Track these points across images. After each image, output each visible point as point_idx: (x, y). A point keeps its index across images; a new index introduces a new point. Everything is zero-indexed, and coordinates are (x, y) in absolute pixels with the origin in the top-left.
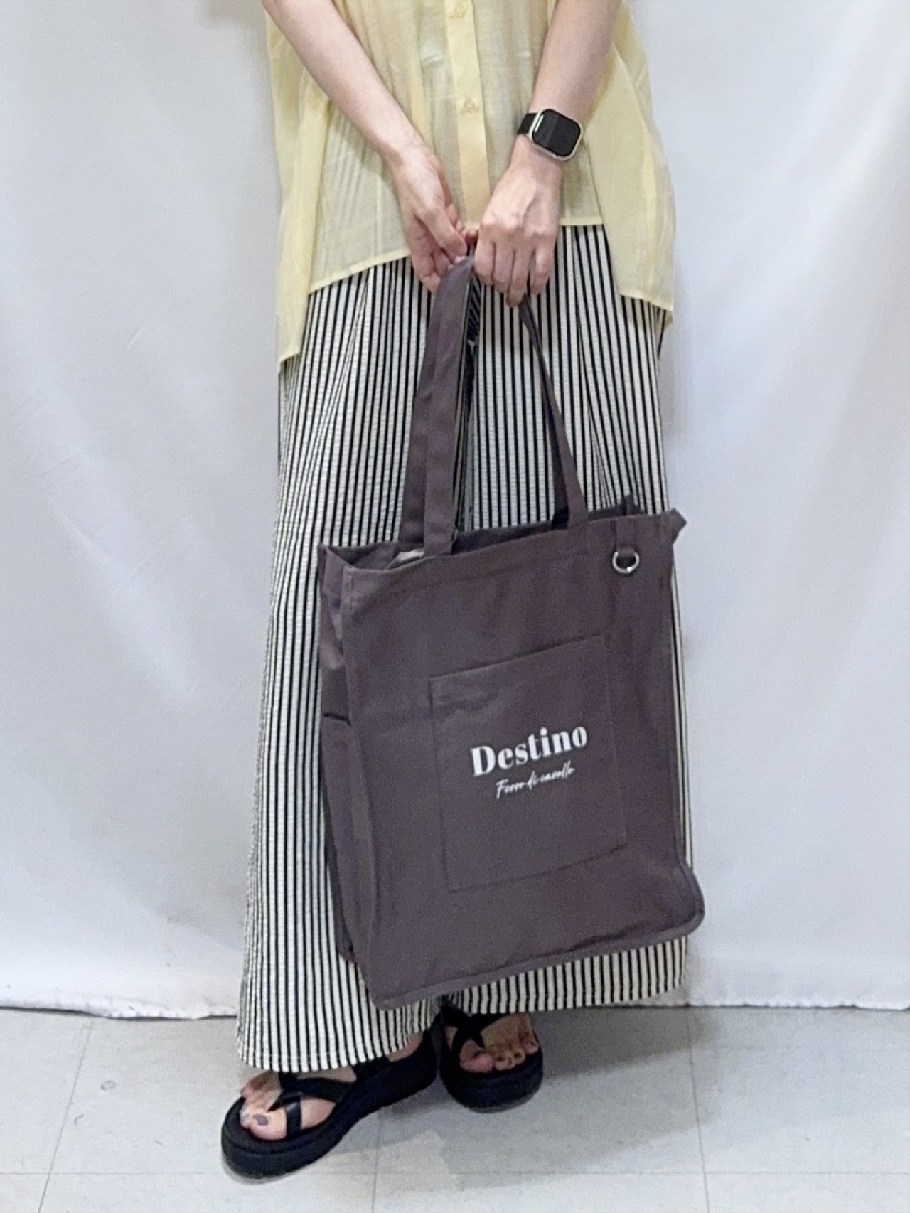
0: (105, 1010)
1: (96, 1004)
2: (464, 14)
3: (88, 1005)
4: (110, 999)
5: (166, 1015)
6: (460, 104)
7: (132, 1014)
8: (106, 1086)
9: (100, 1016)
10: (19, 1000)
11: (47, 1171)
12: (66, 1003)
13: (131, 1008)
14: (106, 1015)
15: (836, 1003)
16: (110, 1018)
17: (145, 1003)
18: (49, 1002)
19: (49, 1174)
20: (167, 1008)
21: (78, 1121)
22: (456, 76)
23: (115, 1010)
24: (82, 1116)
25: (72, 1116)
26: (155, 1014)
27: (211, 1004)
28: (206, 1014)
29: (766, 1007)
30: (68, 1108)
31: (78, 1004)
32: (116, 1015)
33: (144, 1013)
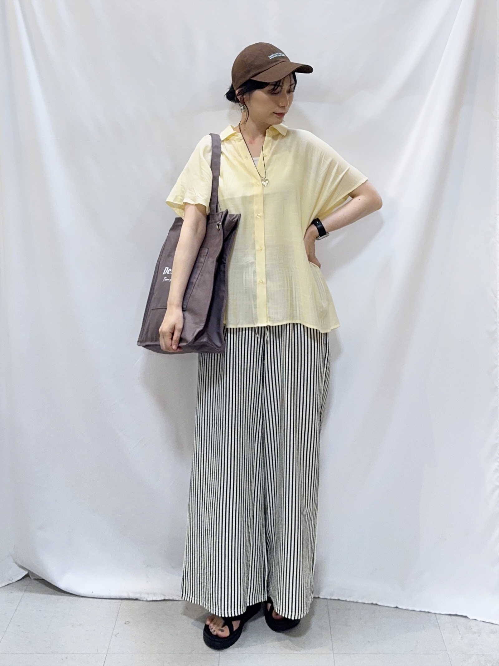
2: (261, 250)
6: (258, 280)
8: (127, 623)
15: (371, 602)
19: (107, 654)
21: (117, 635)
22: (257, 271)
25: (115, 633)
29: (346, 601)
30: (113, 631)
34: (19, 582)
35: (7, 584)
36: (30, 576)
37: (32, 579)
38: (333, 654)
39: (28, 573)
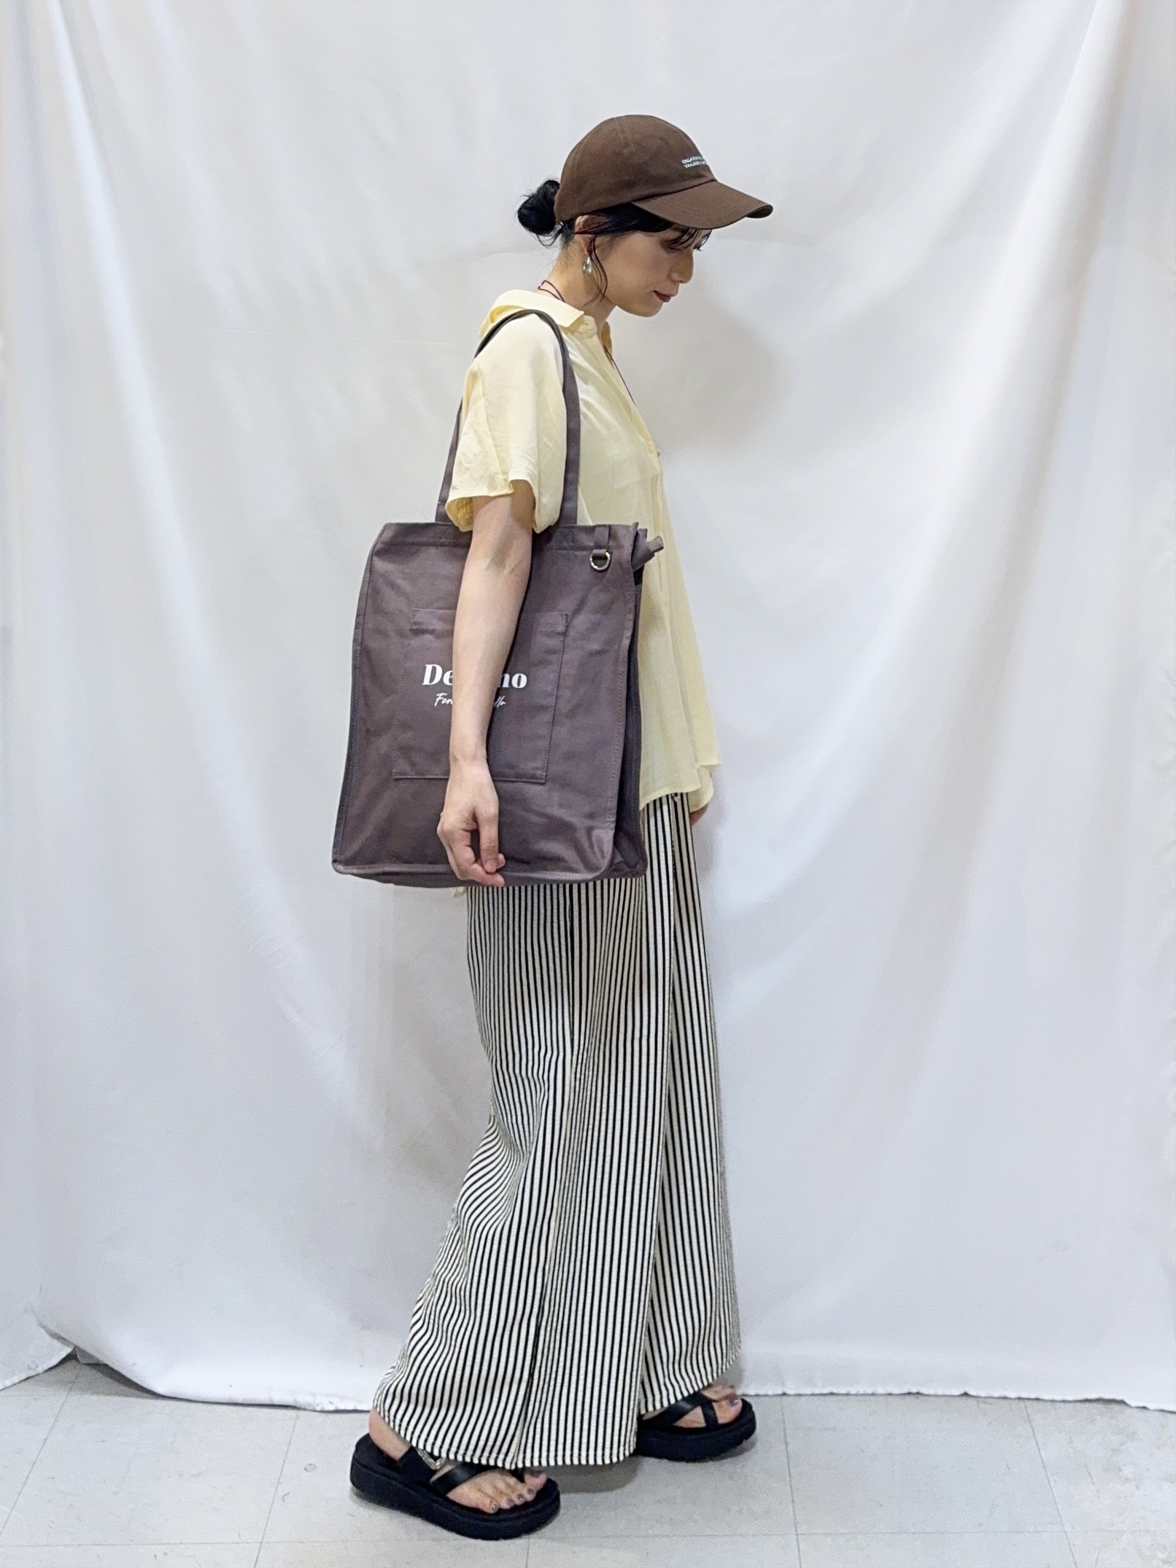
0: (309, 1405)
1: (302, 1399)
3: (296, 1401)
4: (314, 1395)
5: (360, 1407)
7: (332, 1408)
8: (309, 1468)
9: (305, 1409)
10: (238, 1398)
11: (259, 1540)
12: (277, 1399)
13: (331, 1403)
14: (311, 1408)
16: (314, 1411)
17: (342, 1399)
18: (264, 1399)
19: (262, 1543)
20: (360, 1402)
23: (318, 1405)
24: (289, 1494)
25: (281, 1492)
26: (350, 1407)
30: (277, 1487)
31: (287, 1399)
32: (319, 1408)
33: (342, 1407)
34: (53, 1372)
35: (24, 1377)
36: (78, 1357)
37: (84, 1364)
38: (797, 1535)
39: (74, 1349)
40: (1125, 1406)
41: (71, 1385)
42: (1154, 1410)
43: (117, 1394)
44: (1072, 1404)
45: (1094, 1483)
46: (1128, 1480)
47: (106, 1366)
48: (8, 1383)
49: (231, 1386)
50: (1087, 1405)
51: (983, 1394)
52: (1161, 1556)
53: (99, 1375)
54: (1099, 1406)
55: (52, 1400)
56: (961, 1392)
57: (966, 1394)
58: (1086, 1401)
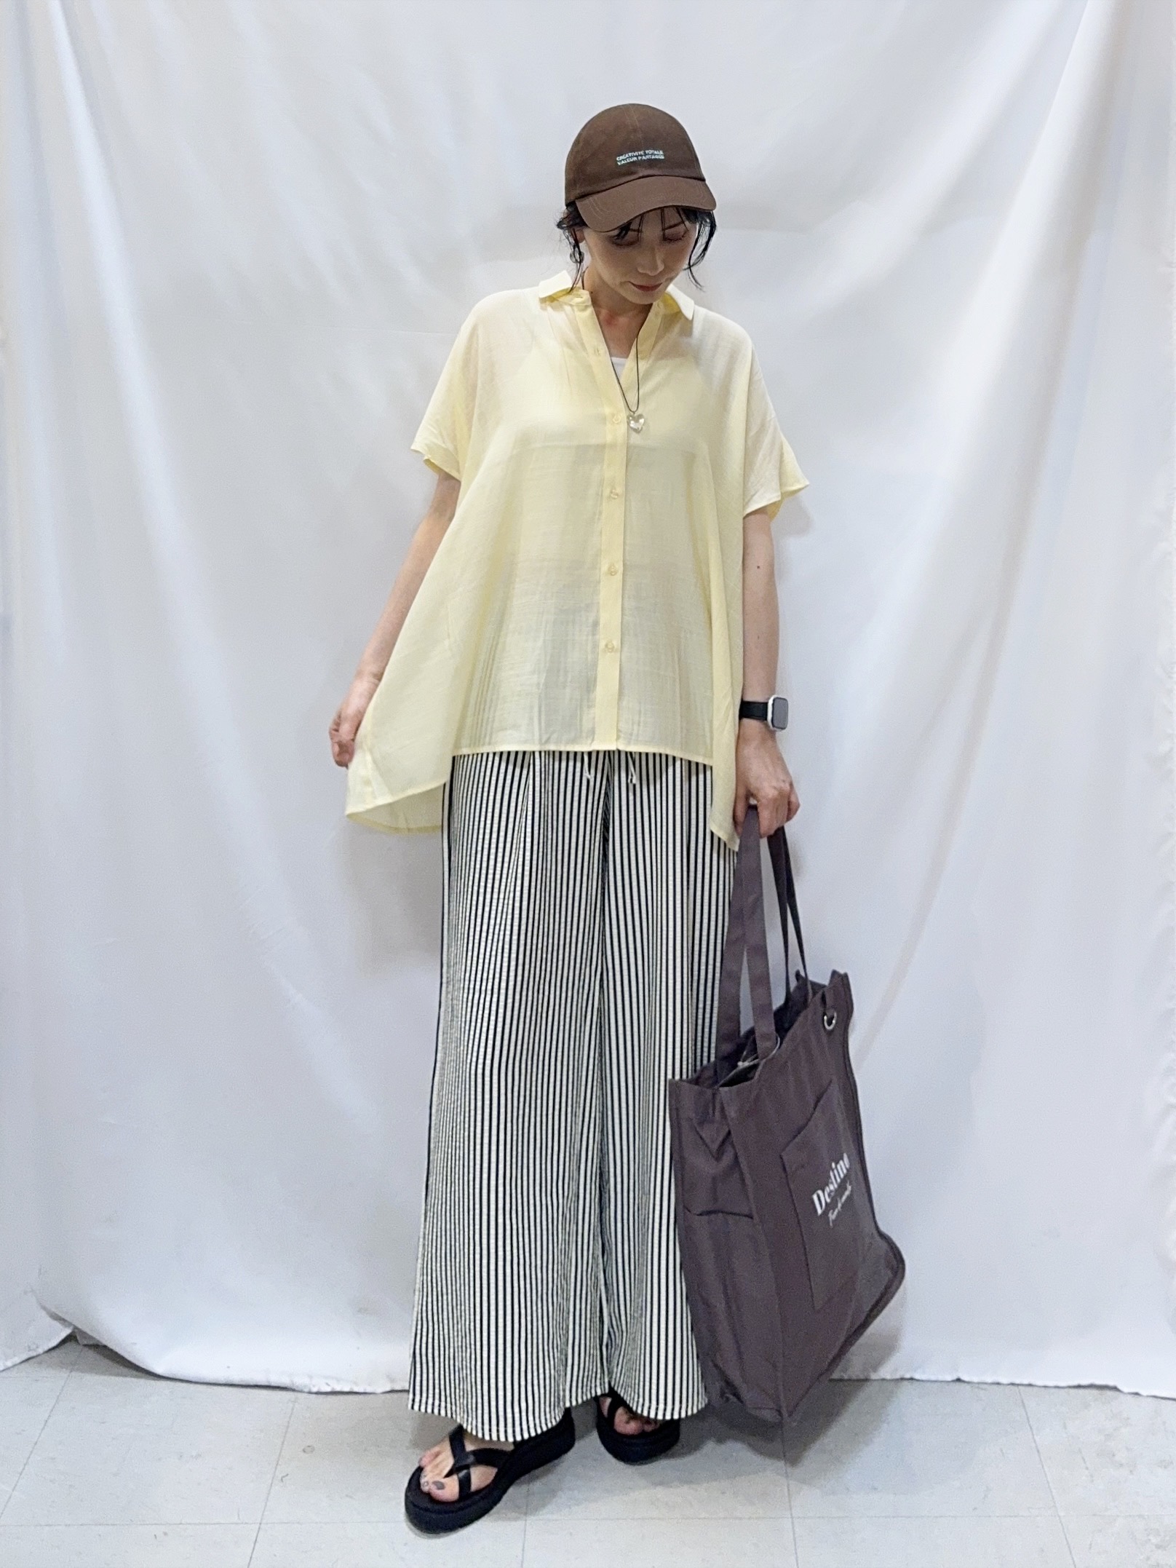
0: (305, 1386)
1: (299, 1381)
2: (615, 573)
3: (290, 1383)
4: (311, 1377)
5: (356, 1389)
6: (602, 643)
7: (328, 1389)
8: (307, 1450)
9: (301, 1391)
10: (236, 1379)
11: (259, 1521)
12: (274, 1380)
13: (327, 1384)
14: (306, 1390)
16: (310, 1393)
17: (338, 1380)
18: (262, 1380)
19: (260, 1524)
20: (356, 1383)
21: (284, 1479)
22: (602, 621)
23: (314, 1386)
24: (287, 1475)
25: (279, 1474)
26: (346, 1389)
27: (392, 1381)
28: (388, 1389)
30: (276, 1468)
31: (284, 1381)
32: (315, 1390)
33: (338, 1388)
34: (54, 1353)
35: (25, 1357)
36: (78, 1338)
37: (85, 1345)
38: (792, 1518)
39: (73, 1332)
40: (1118, 1393)
41: (72, 1366)
42: (1148, 1396)
43: (118, 1375)
44: (1066, 1390)
45: (1087, 1468)
46: (1121, 1465)
47: (105, 1347)
48: (9, 1364)
49: (228, 1367)
50: (1081, 1391)
51: (975, 1380)
52: (1154, 1540)
53: (98, 1357)
54: (1095, 1392)
55: (53, 1380)
56: (955, 1378)
57: (959, 1380)
58: (1079, 1387)
